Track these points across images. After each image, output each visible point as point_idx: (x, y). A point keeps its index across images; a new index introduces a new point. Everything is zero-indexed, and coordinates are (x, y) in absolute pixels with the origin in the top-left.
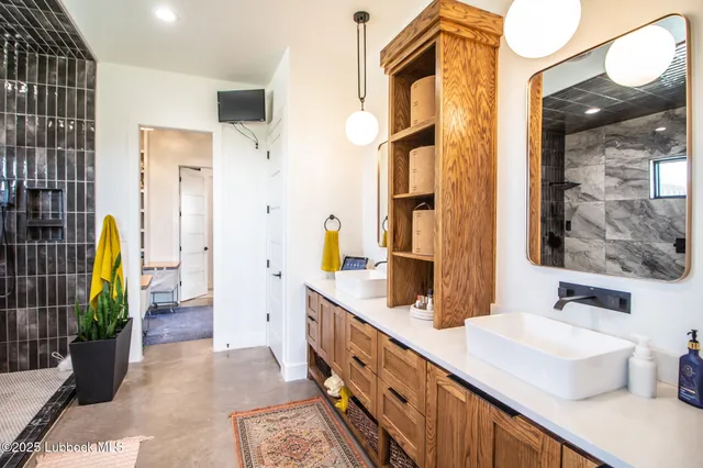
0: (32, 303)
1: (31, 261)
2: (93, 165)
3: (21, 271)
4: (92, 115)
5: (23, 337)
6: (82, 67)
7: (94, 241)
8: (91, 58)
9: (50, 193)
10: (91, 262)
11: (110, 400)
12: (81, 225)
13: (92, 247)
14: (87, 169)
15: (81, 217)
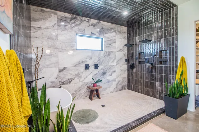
0: (160, 82)
1: (160, 70)
2: (177, 40)
3: (157, 73)
4: (177, 24)
5: (157, 90)
6: (173, 10)
7: (177, 65)
8: (176, 6)
9: (165, 51)
10: (176, 72)
11: (176, 119)
12: (173, 60)
13: (177, 67)
14: (175, 42)
15: (173, 57)
